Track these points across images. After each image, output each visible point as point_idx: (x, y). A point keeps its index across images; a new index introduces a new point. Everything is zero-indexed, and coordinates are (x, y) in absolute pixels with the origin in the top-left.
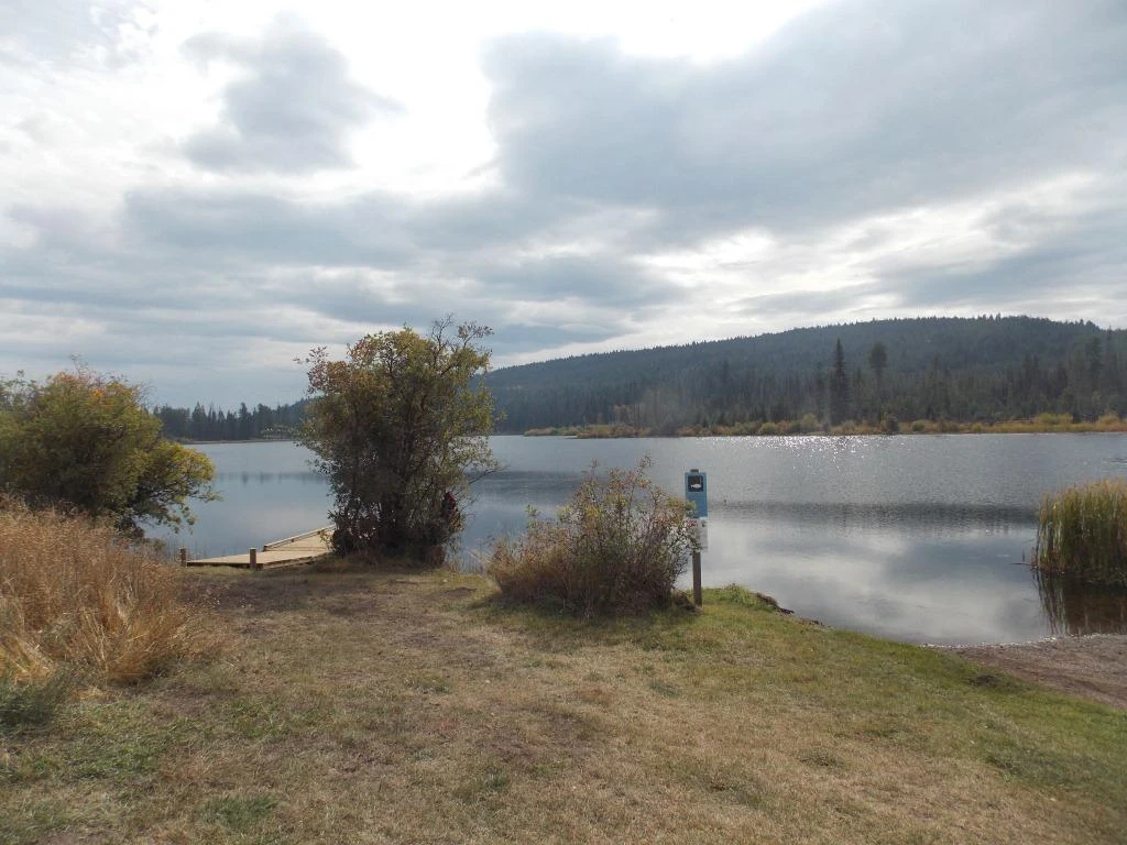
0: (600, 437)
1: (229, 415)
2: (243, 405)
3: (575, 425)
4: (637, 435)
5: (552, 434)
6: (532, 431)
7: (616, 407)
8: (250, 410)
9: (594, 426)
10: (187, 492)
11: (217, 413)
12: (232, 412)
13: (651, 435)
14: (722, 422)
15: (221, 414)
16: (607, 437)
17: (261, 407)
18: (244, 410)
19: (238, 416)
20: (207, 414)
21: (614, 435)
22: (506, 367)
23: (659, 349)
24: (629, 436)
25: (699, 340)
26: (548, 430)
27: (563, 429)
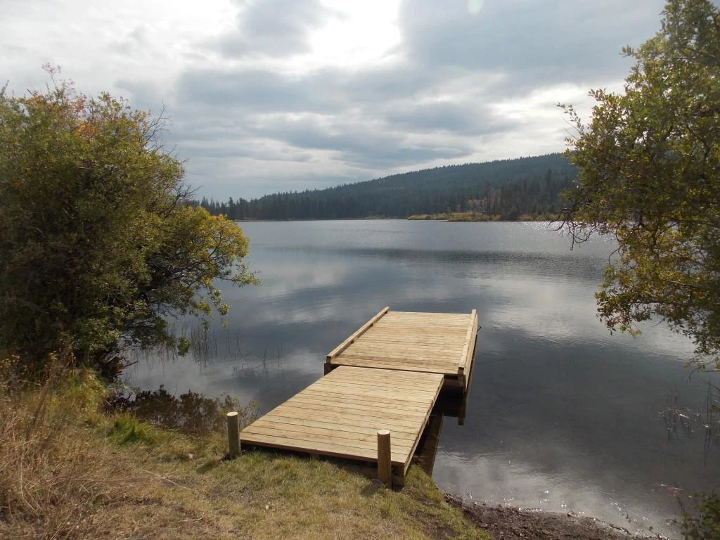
0: (465, 221)
1: (223, 205)
2: (231, 198)
3: (441, 213)
4: (490, 220)
5: (427, 219)
6: (413, 216)
7: (470, 201)
8: (235, 202)
9: (455, 214)
10: (216, 273)
11: (215, 203)
12: (224, 203)
13: (502, 220)
14: (552, 211)
15: (218, 204)
16: (469, 221)
17: (241, 200)
18: (231, 202)
19: (228, 205)
20: (210, 204)
21: (475, 219)
22: (393, 174)
23: (496, 162)
24: (485, 221)
25: (525, 156)
26: (424, 216)
27: (435, 216)
